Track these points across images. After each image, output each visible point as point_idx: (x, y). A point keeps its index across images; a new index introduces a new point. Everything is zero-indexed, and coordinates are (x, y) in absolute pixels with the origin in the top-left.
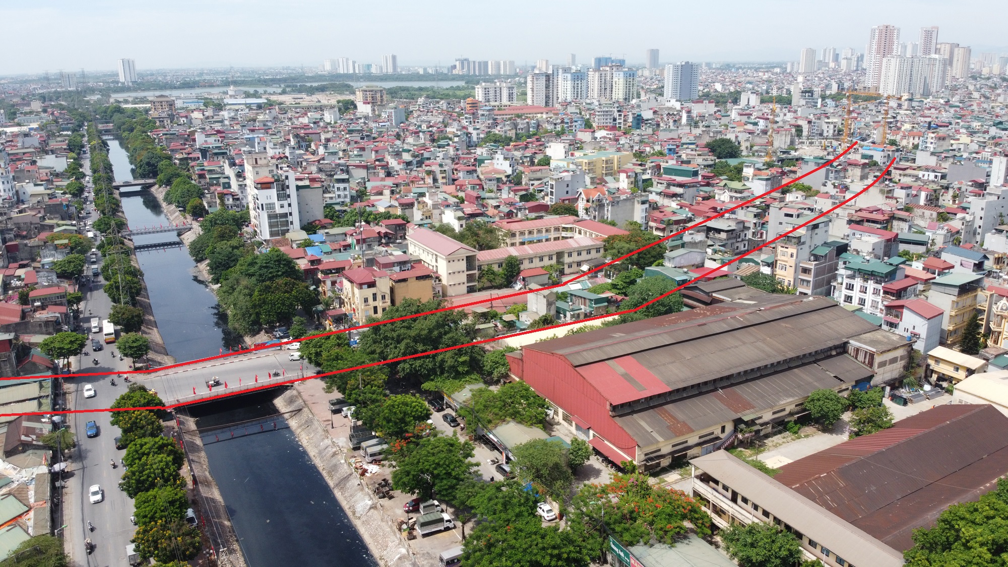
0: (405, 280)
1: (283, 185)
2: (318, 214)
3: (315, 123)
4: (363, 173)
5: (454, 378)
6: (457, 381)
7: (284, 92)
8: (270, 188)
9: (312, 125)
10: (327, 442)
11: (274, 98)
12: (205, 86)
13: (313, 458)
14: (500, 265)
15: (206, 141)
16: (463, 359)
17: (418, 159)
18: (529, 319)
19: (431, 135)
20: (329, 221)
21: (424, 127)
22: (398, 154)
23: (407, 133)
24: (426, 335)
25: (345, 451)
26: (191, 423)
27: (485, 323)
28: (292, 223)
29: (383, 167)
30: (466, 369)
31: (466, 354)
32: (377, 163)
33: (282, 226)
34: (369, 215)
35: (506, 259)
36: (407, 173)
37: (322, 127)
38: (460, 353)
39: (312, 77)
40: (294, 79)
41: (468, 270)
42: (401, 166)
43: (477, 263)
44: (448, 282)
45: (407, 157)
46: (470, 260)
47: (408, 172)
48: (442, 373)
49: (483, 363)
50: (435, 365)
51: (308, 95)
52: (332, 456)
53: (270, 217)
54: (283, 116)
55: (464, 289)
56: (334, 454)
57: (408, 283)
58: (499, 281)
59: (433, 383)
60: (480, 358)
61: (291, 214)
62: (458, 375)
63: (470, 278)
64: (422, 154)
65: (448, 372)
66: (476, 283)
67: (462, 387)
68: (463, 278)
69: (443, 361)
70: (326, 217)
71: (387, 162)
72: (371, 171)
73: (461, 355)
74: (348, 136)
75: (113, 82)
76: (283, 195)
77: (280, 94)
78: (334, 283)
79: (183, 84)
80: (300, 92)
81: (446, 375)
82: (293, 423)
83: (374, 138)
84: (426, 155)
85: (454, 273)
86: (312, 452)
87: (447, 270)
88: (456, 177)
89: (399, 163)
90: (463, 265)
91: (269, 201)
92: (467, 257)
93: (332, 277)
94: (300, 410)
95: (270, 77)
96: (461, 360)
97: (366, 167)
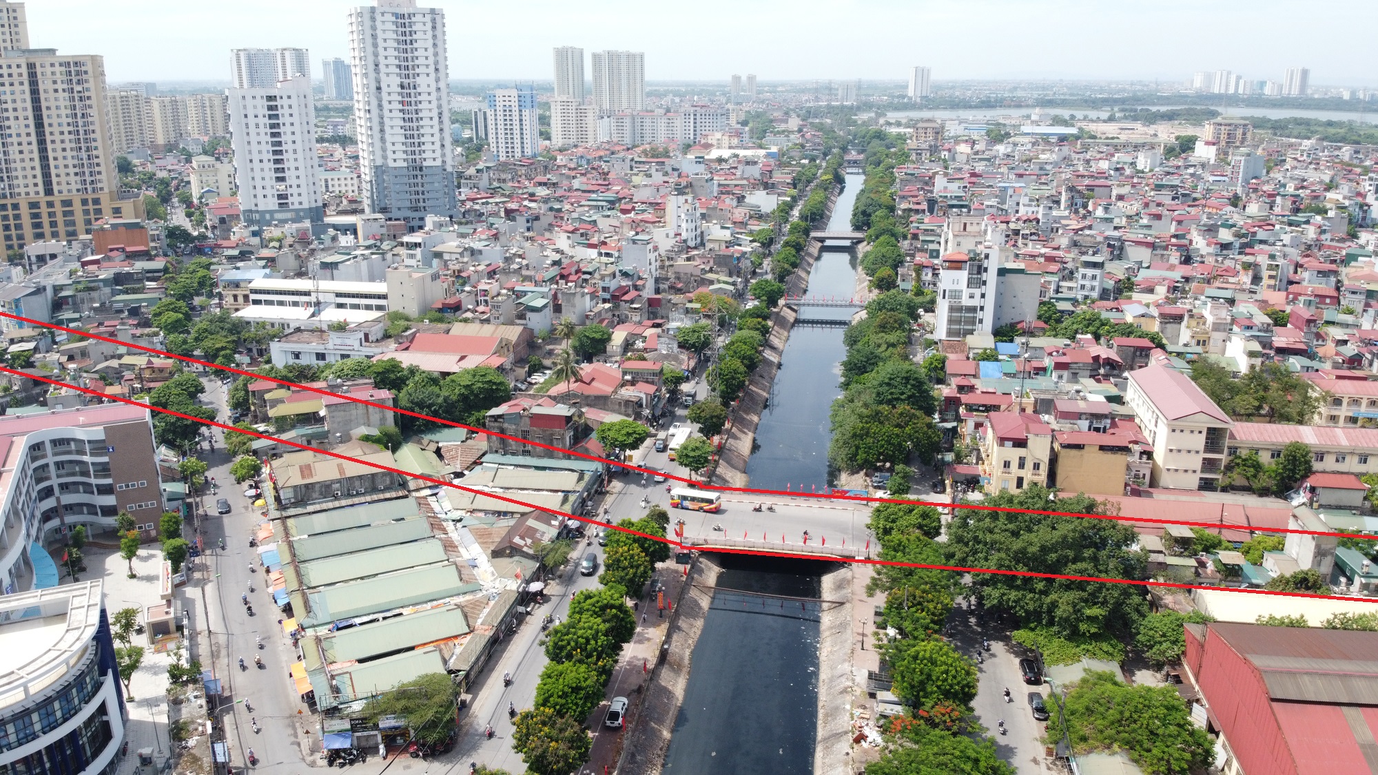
0: (1079, 447)
1: (980, 267)
2: (1029, 313)
3: (1117, 169)
4: (1144, 254)
5: (1069, 638)
6: (1071, 645)
7: (1111, 119)
8: (960, 269)
9: (1112, 172)
10: (846, 667)
11: (1092, 127)
12: (1009, 106)
13: (821, 684)
14: (1276, 454)
15: (946, 188)
16: (1095, 611)
17: (1244, 240)
18: (1276, 568)
19: (1294, 202)
20: (1042, 325)
21: (1290, 189)
22: (1211, 230)
23: (1253, 196)
24: (1034, 554)
25: (858, 692)
26: (712, 573)
27: (1180, 555)
28: (981, 321)
29: (1179, 247)
30: (1093, 630)
31: (1104, 603)
32: (1174, 240)
33: (966, 323)
34: (1103, 325)
35: (1287, 447)
36: (1217, 261)
37: (1127, 177)
38: (1092, 600)
39: (1167, 98)
40: (1136, 99)
41: (1207, 450)
42: (1211, 250)
43: (1227, 442)
44: (1165, 462)
45: (1225, 235)
46: (1214, 438)
47: (1220, 259)
48: (1051, 623)
49: (1137, 628)
50: (1041, 607)
51: (1144, 125)
52: (841, 693)
53: (952, 309)
54: (1077, 156)
55: (1194, 481)
56: (844, 691)
57: (1083, 452)
58: (1264, 481)
59: (1031, 634)
60: (1135, 616)
61: (982, 308)
62: (1075, 636)
63: (1209, 465)
64: (1254, 234)
65: (1059, 624)
66: (1219, 476)
67: (1076, 658)
68: (1196, 462)
69: (1054, 605)
70: (1039, 317)
71: (1191, 241)
72: (1159, 252)
73: (1095, 604)
74: (1152, 193)
75: (898, 97)
76: (977, 280)
77: (1105, 121)
78: (978, 425)
79: (983, 102)
80: (1135, 119)
81: (1056, 628)
82: (826, 619)
83: (1195, 199)
84: (1261, 235)
85: (1179, 451)
86: (824, 674)
87: (1168, 443)
88: (1297, 278)
89: (1208, 245)
90: (1200, 441)
91: (955, 287)
92: (1209, 429)
93: (976, 417)
94: (842, 604)
95: (1105, 96)
96: (1088, 612)
97: (1152, 246)
